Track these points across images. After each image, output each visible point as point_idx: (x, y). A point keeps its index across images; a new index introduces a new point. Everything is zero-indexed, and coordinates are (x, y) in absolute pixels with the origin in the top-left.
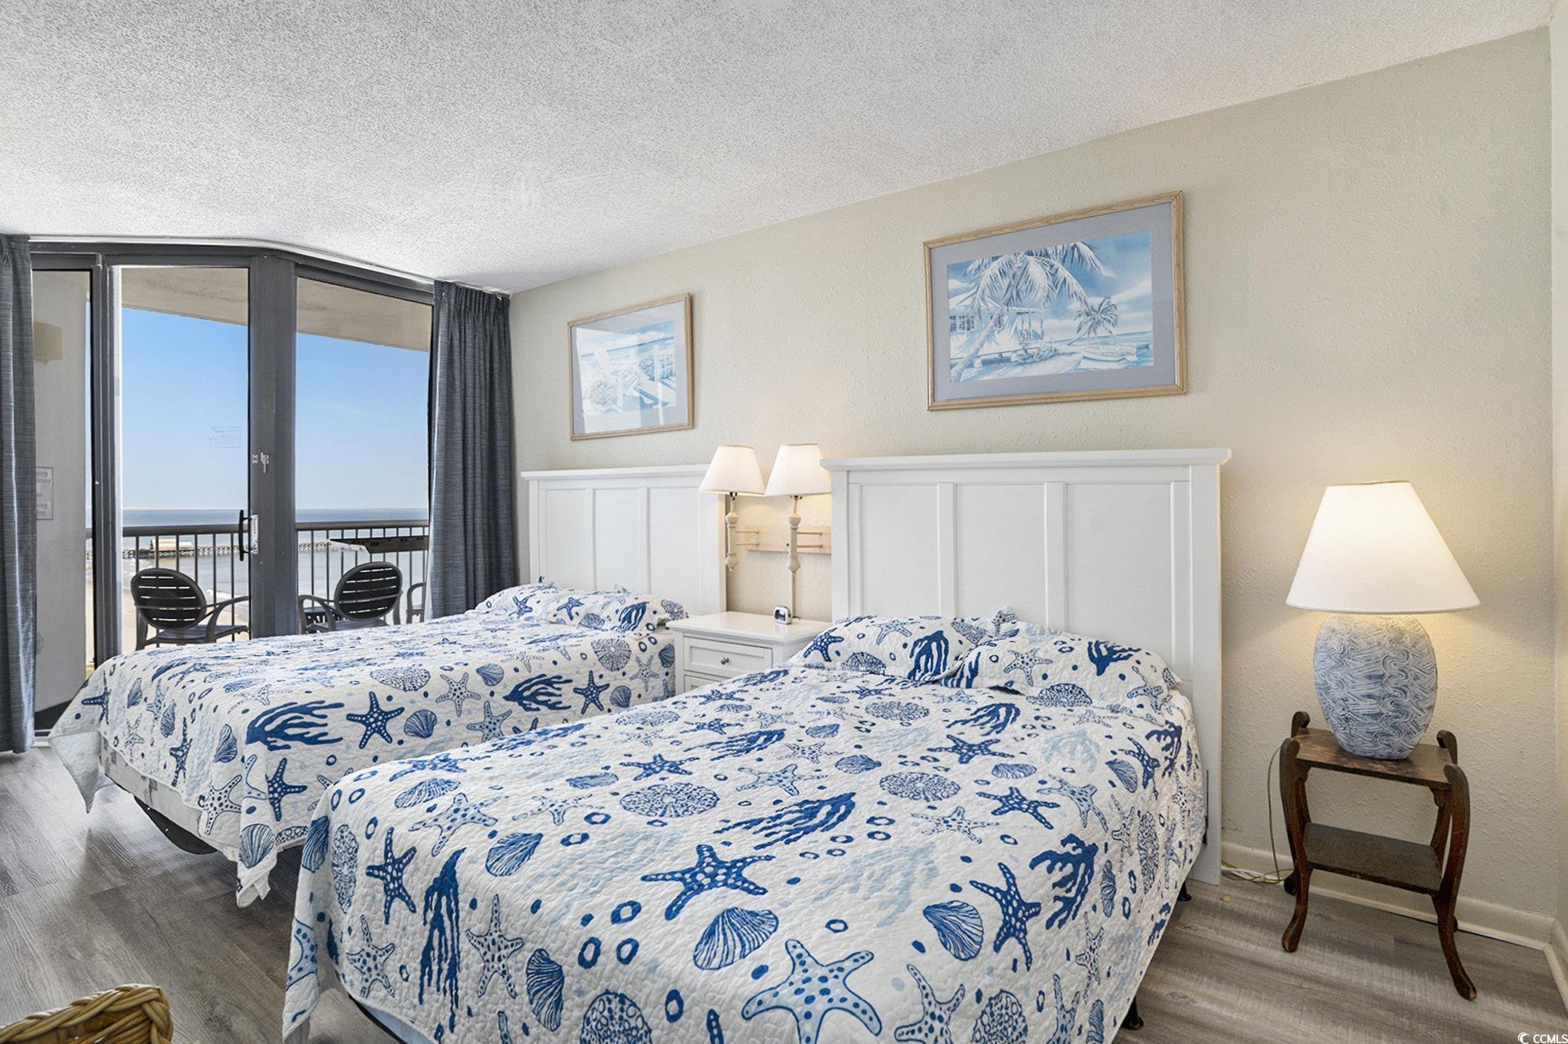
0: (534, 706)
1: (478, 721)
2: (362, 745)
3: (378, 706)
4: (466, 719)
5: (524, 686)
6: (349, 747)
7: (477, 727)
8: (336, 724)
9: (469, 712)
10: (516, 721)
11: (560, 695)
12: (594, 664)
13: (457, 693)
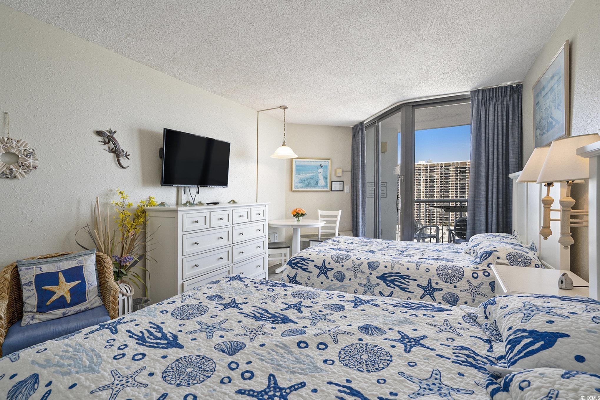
0: (392, 285)
1: (363, 283)
2: (318, 277)
3: (325, 265)
4: (358, 280)
5: (388, 275)
6: (314, 276)
7: (363, 285)
8: (311, 266)
9: (360, 278)
10: (382, 289)
11: (409, 285)
12: (433, 276)
13: (356, 269)
